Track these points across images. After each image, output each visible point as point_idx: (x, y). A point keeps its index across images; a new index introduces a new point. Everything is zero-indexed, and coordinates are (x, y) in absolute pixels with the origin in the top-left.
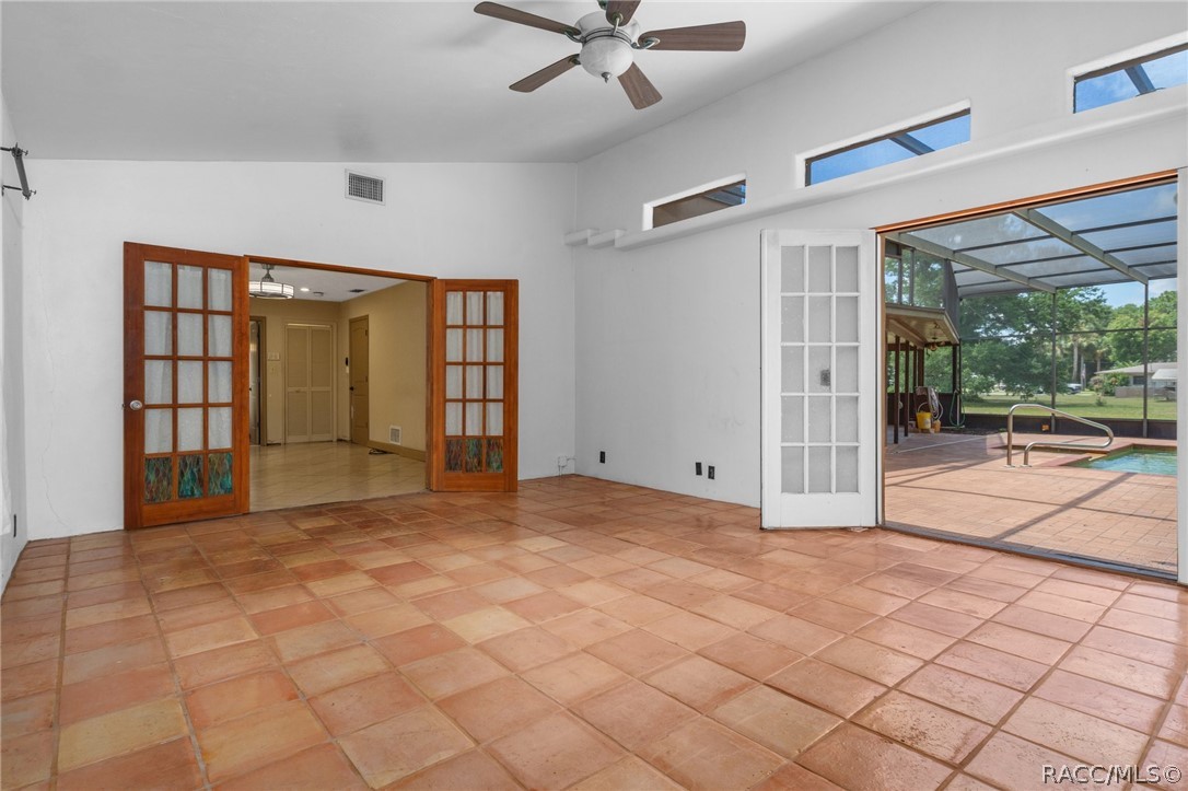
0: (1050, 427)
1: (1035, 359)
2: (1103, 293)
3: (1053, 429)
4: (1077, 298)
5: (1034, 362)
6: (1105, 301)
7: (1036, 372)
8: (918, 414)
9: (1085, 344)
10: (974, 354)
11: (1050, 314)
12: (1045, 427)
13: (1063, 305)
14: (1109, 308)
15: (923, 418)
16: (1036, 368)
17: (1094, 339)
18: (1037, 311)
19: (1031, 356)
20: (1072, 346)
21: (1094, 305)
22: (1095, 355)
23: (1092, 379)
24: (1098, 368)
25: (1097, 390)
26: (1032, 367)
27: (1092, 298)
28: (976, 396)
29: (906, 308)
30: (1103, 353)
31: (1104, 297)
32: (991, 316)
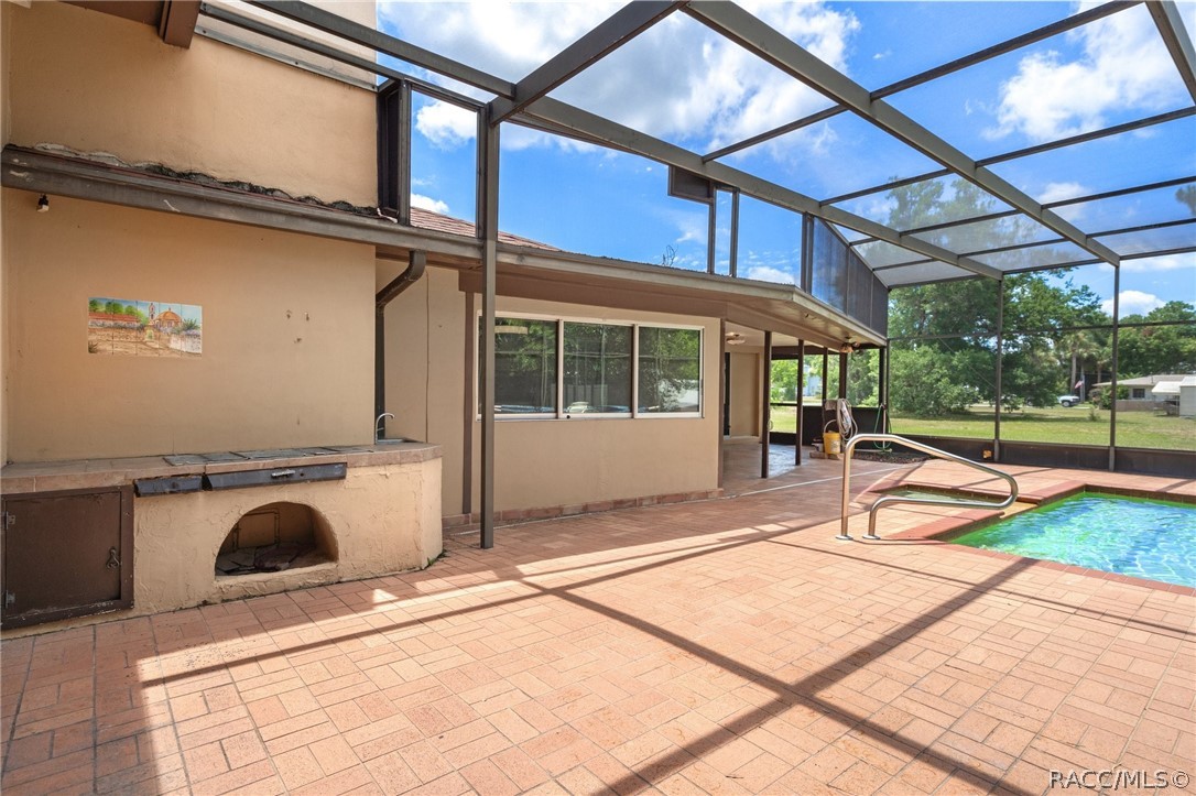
0: (993, 454)
1: (1021, 369)
2: (1098, 299)
3: (996, 457)
4: (1071, 304)
5: (1019, 372)
6: (1100, 307)
7: (1020, 382)
8: (825, 435)
9: (1085, 355)
10: (955, 362)
11: (1040, 321)
12: (987, 454)
13: (1055, 311)
14: (1105, 314)
15: (830, 440)
16: (1022, 379)
17: (1094, 350)
18: (1026, 317)
19: (1017, 365)
20: (1071, 357)
21: (1089, 312)
22: (1096, 366)
23: (1092, 391)
24: (1099, 380)
25: (1095, 403)
26: (1016, 377)
27: (1086, 303)
28: (962, 408)
29: (722, 280)
30: (1103, 365)
31: (1099, 302)
32: (980, 323)
